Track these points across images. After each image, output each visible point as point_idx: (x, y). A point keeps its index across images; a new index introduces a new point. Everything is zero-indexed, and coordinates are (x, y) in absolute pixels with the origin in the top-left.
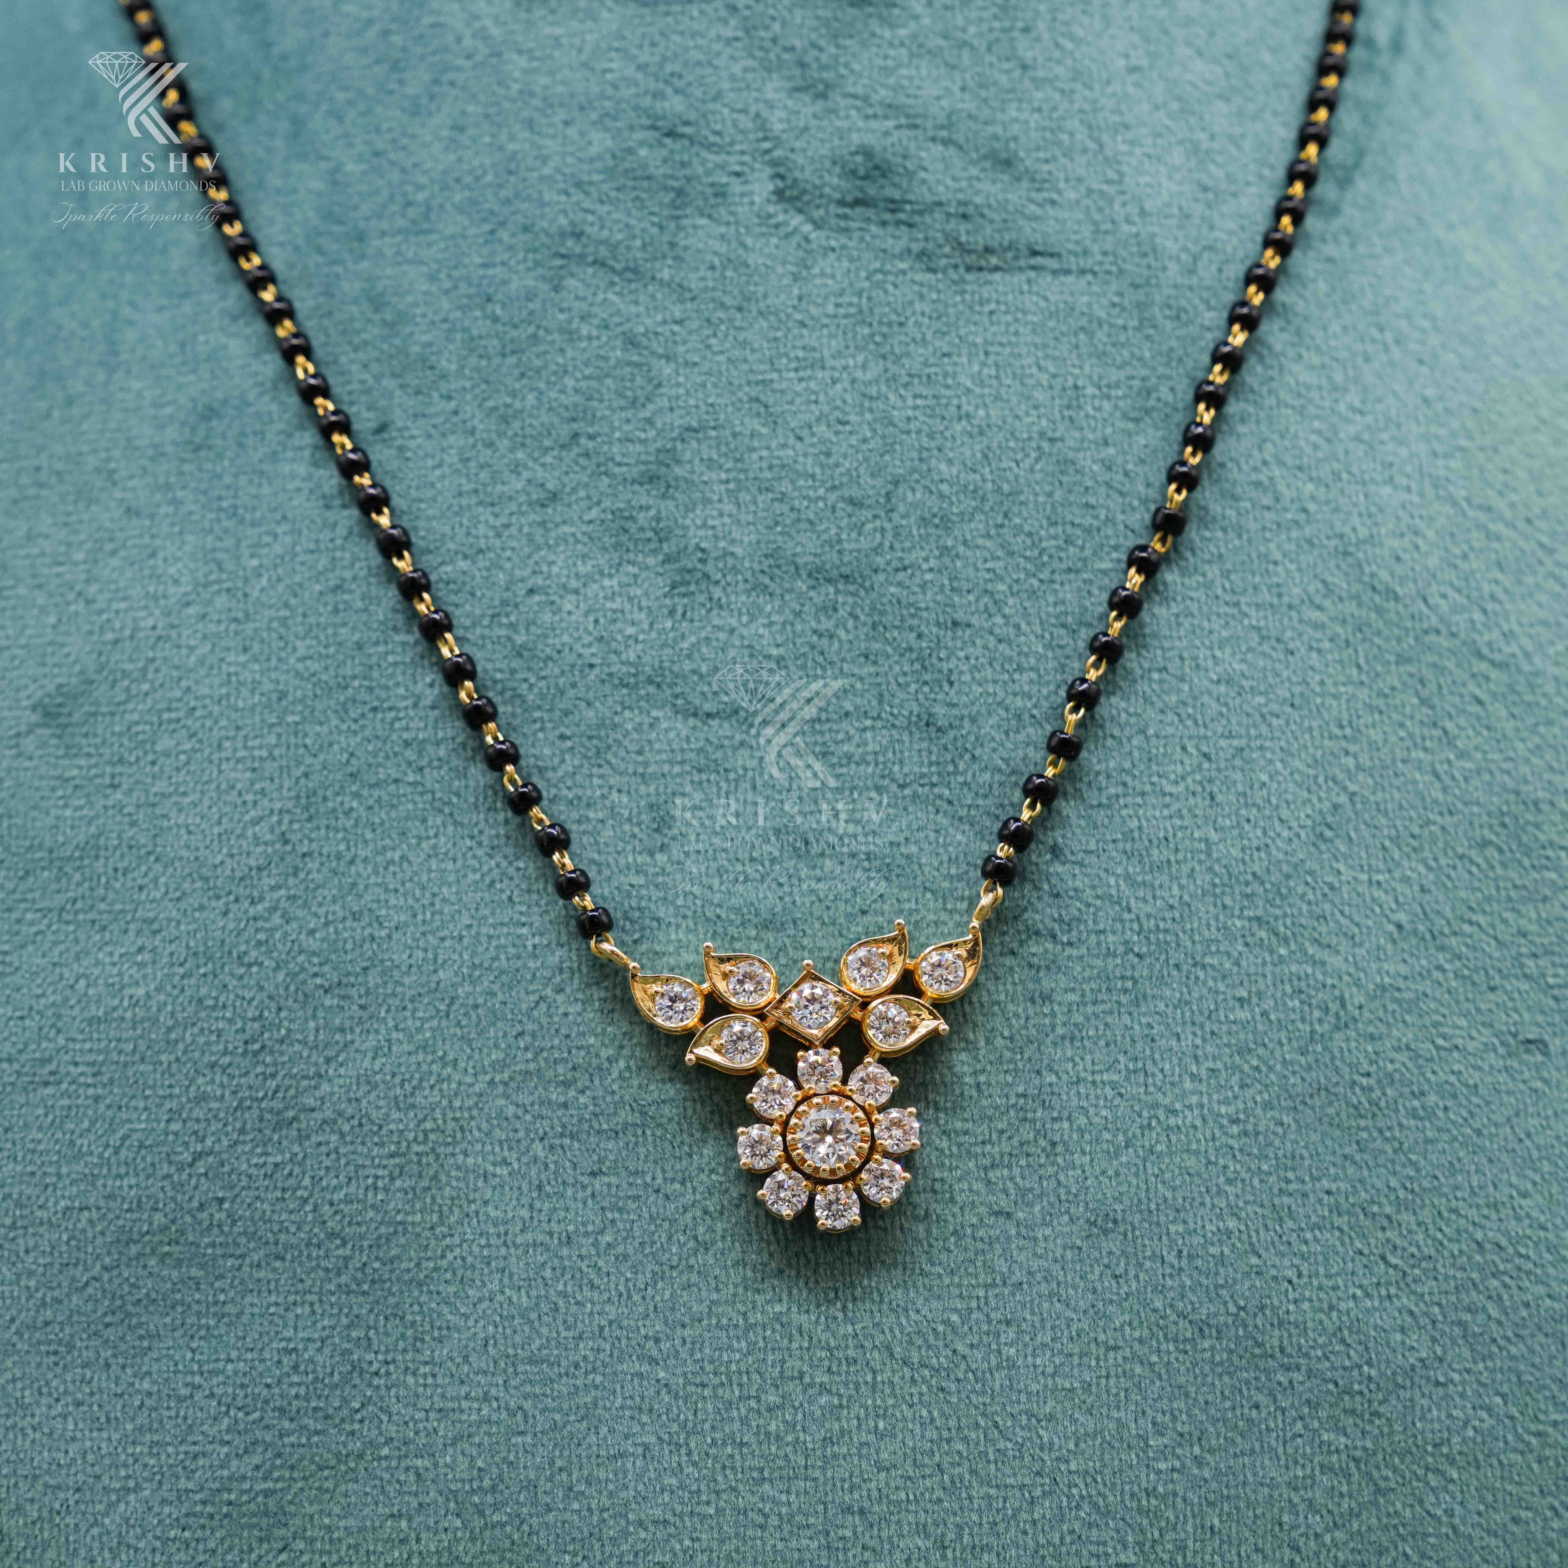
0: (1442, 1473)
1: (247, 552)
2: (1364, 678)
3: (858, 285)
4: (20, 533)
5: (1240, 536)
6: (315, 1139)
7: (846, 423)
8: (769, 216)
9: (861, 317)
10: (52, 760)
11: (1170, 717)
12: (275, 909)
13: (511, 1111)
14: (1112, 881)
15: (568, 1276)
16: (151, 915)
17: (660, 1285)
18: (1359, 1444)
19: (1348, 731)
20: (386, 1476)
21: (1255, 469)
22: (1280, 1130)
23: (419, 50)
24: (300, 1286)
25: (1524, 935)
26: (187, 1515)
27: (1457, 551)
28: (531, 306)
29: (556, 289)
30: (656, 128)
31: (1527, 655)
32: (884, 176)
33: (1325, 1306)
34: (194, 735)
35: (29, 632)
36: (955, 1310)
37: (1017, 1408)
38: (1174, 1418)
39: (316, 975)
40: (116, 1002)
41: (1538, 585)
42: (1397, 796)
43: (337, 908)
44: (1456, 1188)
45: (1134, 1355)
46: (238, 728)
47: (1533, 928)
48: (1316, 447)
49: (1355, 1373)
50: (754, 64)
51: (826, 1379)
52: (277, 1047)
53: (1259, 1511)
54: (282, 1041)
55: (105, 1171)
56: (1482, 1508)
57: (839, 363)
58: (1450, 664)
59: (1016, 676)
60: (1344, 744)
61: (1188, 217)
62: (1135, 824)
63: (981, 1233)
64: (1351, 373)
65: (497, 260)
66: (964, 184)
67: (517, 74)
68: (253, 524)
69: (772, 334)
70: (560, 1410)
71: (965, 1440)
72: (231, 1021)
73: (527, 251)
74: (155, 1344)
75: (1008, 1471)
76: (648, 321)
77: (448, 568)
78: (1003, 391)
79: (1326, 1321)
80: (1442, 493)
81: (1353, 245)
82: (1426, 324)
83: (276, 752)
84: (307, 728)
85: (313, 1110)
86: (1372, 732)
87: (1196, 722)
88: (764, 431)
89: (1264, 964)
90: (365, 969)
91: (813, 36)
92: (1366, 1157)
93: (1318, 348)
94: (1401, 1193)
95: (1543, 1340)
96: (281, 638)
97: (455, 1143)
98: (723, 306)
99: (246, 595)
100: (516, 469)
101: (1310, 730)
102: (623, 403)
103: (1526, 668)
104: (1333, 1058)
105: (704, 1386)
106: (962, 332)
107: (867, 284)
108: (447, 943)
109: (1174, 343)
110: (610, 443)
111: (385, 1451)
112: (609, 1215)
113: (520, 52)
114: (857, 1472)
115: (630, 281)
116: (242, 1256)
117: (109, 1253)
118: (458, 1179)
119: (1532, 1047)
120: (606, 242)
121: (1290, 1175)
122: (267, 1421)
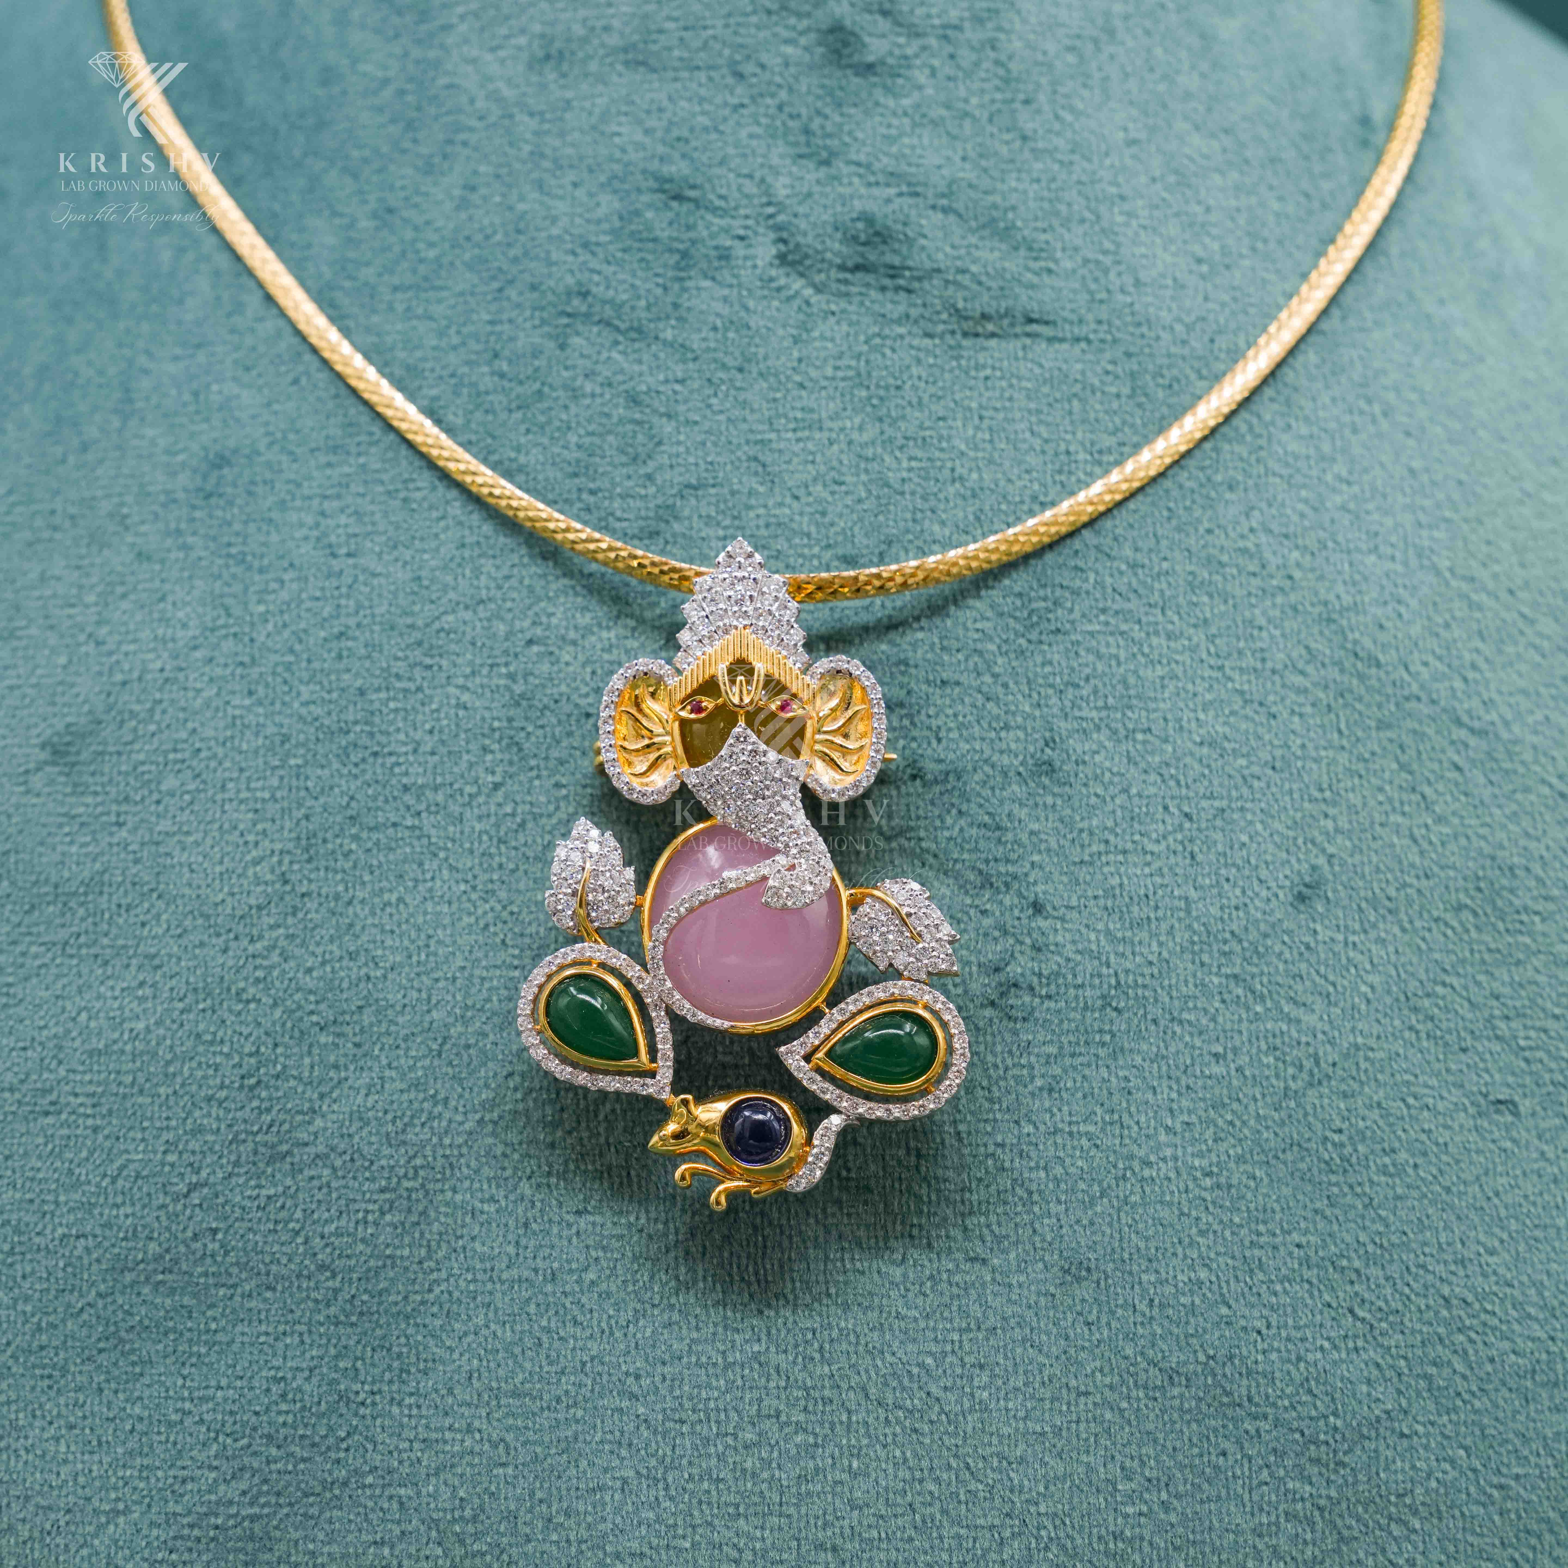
0: (1405, 1523)
1: (254, 598)
2: (1345, 742)
3: (857, 349)
4: (33, 575)
5: (1226, 602)
6: (307, 1173)
7: (842, 483)
8: (771, 280)
9: (860, 380)
10: (60, 797)
11: (1153, 777)
12: (274, 947)
13: (499, 1149)
14: (1093, 937)
15: (551, 1313)
16: (153, 950)
17: (641, 1323)
18: (1324, 1492)
19: (1328, 794)
20: (370, 1504)
21: (1242, 537)
22: (1252, 1184)
23: (433, 111)
24: (290, 1317)
25: (1497, 998)
26: (175, 1538)
27: (1440, 621)
28: (537, 363)
29: (562, 347)
30: (664, 191)
31: (1507, 724)
32: (885, 242)
33: (1293, 1357)
34: (198, 776)
35: (39, 672)
36: (930, 1353)
37: (988, 1451)
38: (1143, 1463)
39: (312, 1013)
40: (116, 1035)
41: (1519, 655)
42: (1374, 859)
43: (334, 948)
44: (1425, 1244)
45: (1105, 1400)
46: (241, 770)
47: (1507, 990)
48: (1302, 515)
49: (1321, 1423)
50: (759, 131)
51: (802, 1417)
52: (272, 1082)
53: (1224, 1557)
54: (277, 1077)
55: (102, 1200)
56: (1443, 1558)
57: (835, 425)
58: (1430, 731)
59: (1003, 734)
60: (1324, 807)
61: (1183, 287)
62: (1116, 881)
63: (957, 1278)
64: (1338, 443)
65: (505, 317)
66: (963, 252)
67: (528, 136)
68: (261, 571)
69: (771, 395)
70: (541, 1443)
71: (938, 1481)
72: (228, 1056)
73: (534, 309)
74: (147, 1370)
75: (979, 1512)
76: (649, 379)
77: (451, 618)
78: (996, 455)
79: (1294, 1372)
80: (1426, 562)
82: (1413, 397)
83: (279, 794)
84: (309, 771)
85: (306, 1144)
86: (1351, 795)
87: (1178, 783)
88: (761, 489)
89: (1240, 1020)
90: (360, 1008)
91: (819, 104)
93: (1307, 419)
94: (1370, 1248)
95: (1507, 1395)
96: (285, 682)
97: (444, 1179)
98: (724, 367)
99: (252, 640)
101: (1291, 792)
102: (624, 459)
103: (1505, 735)
105: (682, 1422)
106: (957, 397)
107: (865, 348)
108: (441, 984)
110: (611, 498)
111: (369, 1480)
112: (594, 1254)
113: (532, 114)
114: (830, 1509)
115: (633, 340)
116: (234, 1286)
117: (104, 1281)
118: (446, 1215)
119: (1502, 1107)
120: (611, 302)
121: (1262, 1228)
122: (255, 1448)
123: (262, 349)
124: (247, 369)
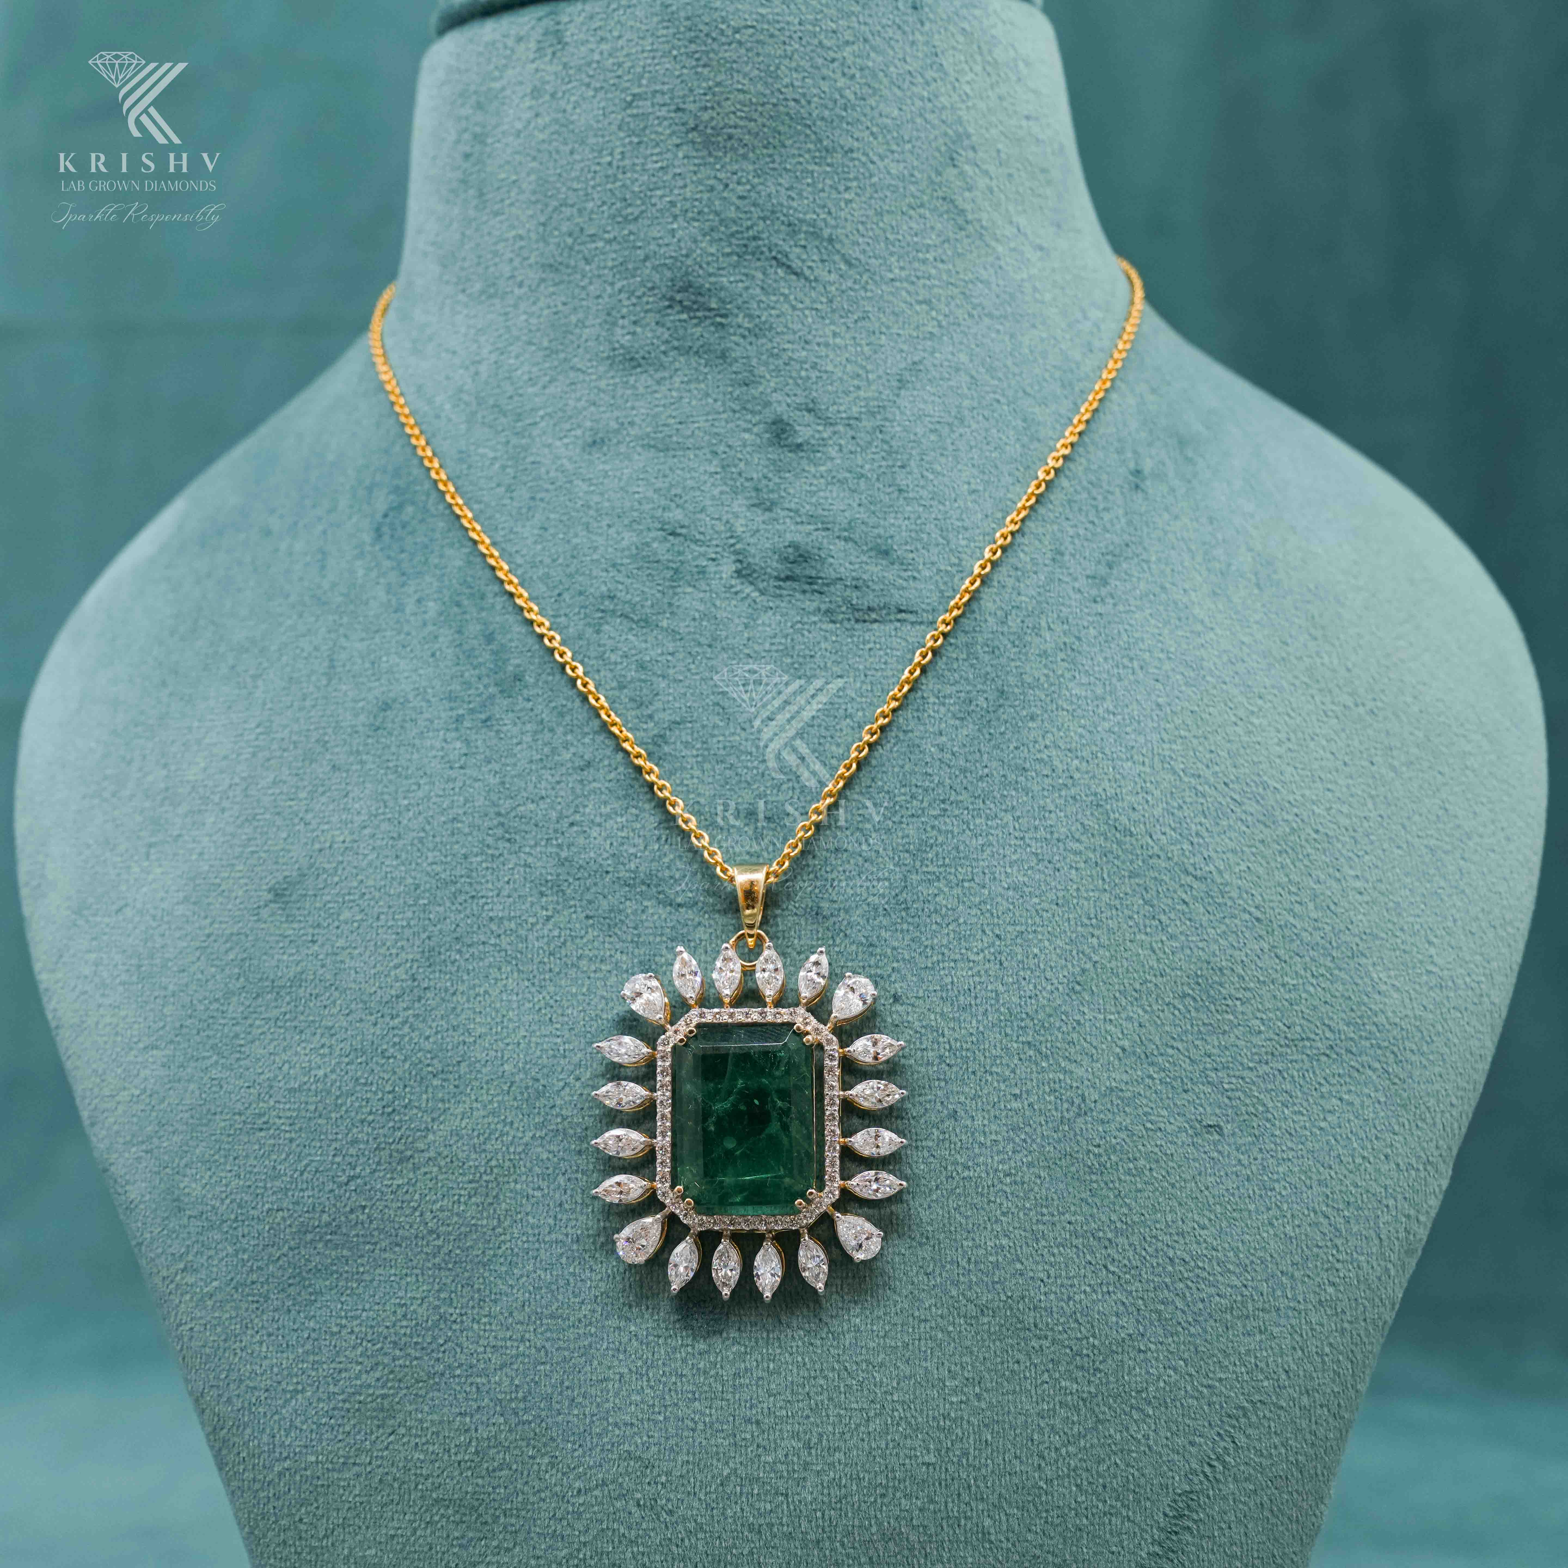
0: (1142, 1411)
1: (402, 795)
2: (1106, 887)
3: (786, 631)
4: (270, 779)
5: (1027, 794)
6: (423, 1170)
8: (732, 586)
9: (786, 652)
10: (278, 924)
11: (975, 911)
12: (406, 1022)
13: (545, 1156)
14: (933, 1017)
15: (576, 1263)
16: (330, 1024)
18: (1086, 1389)
19: (1094, 921)
20: (458, 1388)
21: (1040, 751)
22: (1038, 1181)
23: (524, 478)
24: (410, 1264)
25: (1209, 1056)
26: (333, 1409)
27: (1175, 804)
29: (598, 632)
30: (664, 530)
31: (1220, 872)
32: (806, 561)
33: (1065, 1297)
34: (363, 910)
35: (269, 842)
37: (859, 1359)
38: (963, 1368)
39: (429, 1065)
40: (306, 1079)
41: (1230, 826)
42: (1125, 964)
43: (444, 1023)
44: (1156, 1222)
45: (937, 1325)
46: (390, 907)
47: (1215, 1051)
48: (1081, 736)
49: (1084, 1342)
50: (726, 489)
52: (402, 1110)
54: (406, 1107)
55: (294, 1186)
56: (1169, 1434)
58: (1166, 878)
59: (875, 883)
60: (1091, 930)
62: (949, 980)
64: (1108, 688)
65: (562, 612)
66: (857, 566)
67: (581, 494)
68: (406, 778)
69: (729, 662)
70: (568, 1349)
71: (826, 1377)
74: (319, 1298)
75: (853, 1399)
76: (652, 653)
77: (522, 808)
79: (1065, 1307)
80: (1166, 766)
81: (1115, 605)
82: (1162, 656)
83: (412, 923)
84: (431, 908)
85: (423, 1151)
86: (1110, 922)
87: (992, 915)
88: (721, 724)
89: (1032, 1072)
90: (459, 1062)
91: (765, 471)
92: (1097, 1200)
94: (1119, 1225)
95: (1213, 1324)
96: (419, 850)
97: (509, 1175)
98: (700, 644)
99: (399, 823)
100: (566, 746)
101: (1069, 920)
103: (1219, 881)
104: (1075, 1135)
106: (851, 662)
107: (791, 631)
108: (510, 1047)
109: (989, 669)
113: (584, 480)
114: (755, 1396)
115: (642, 627)
116: (376, 1244)
117: (294, 1239)
118: (510, 1198)
119: (1212, 1130)
120: (629, 602)
121: (1045, 1210)
122: (386, 1350)
123: (414, 633)
124: (404, 647)
